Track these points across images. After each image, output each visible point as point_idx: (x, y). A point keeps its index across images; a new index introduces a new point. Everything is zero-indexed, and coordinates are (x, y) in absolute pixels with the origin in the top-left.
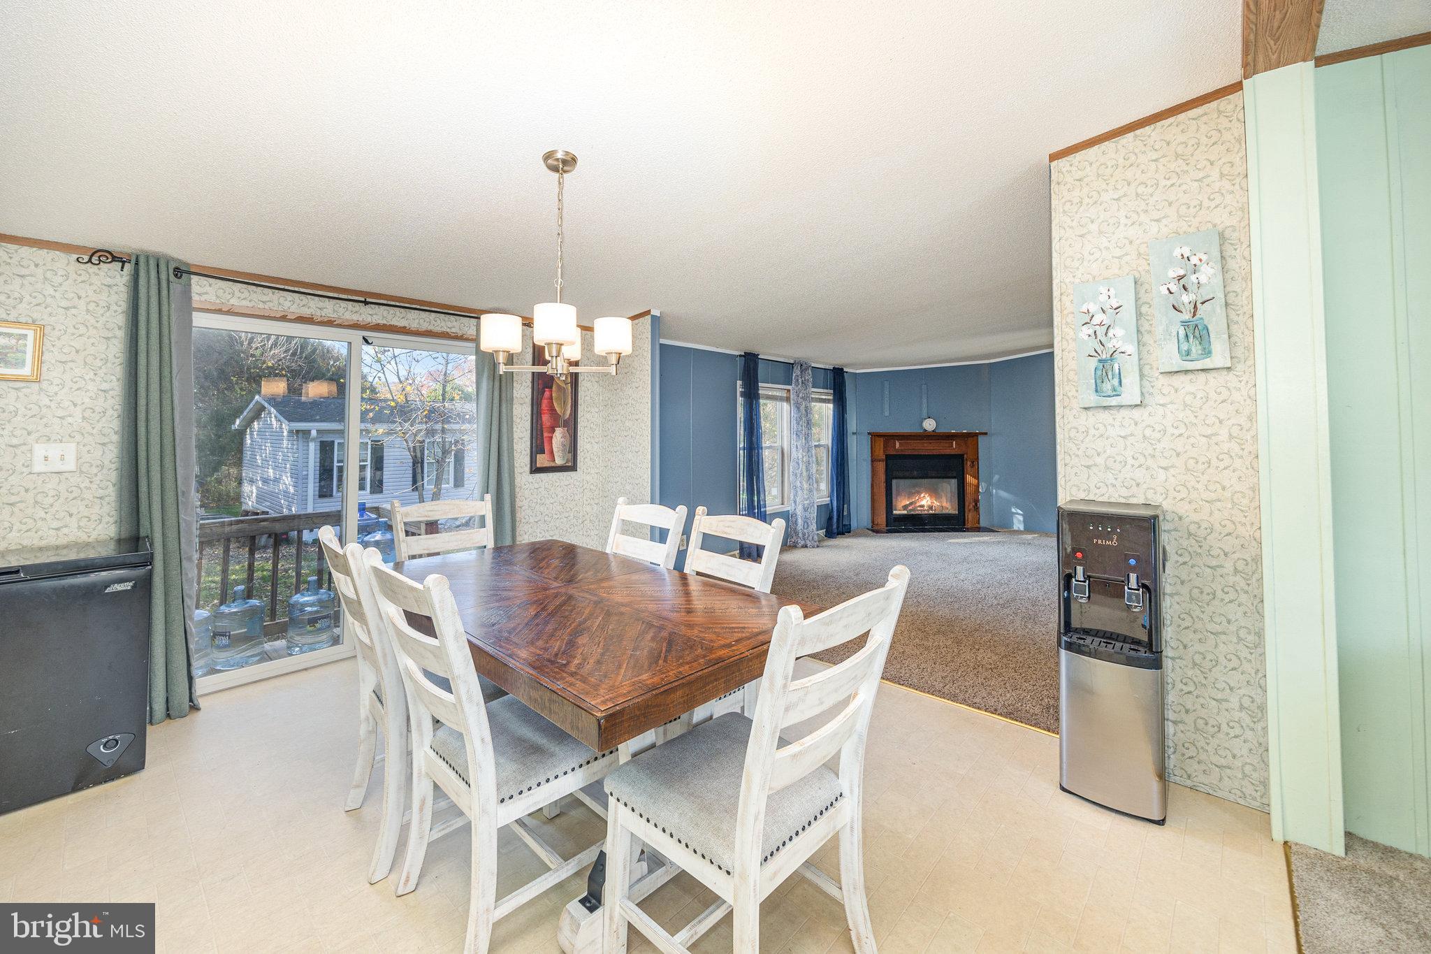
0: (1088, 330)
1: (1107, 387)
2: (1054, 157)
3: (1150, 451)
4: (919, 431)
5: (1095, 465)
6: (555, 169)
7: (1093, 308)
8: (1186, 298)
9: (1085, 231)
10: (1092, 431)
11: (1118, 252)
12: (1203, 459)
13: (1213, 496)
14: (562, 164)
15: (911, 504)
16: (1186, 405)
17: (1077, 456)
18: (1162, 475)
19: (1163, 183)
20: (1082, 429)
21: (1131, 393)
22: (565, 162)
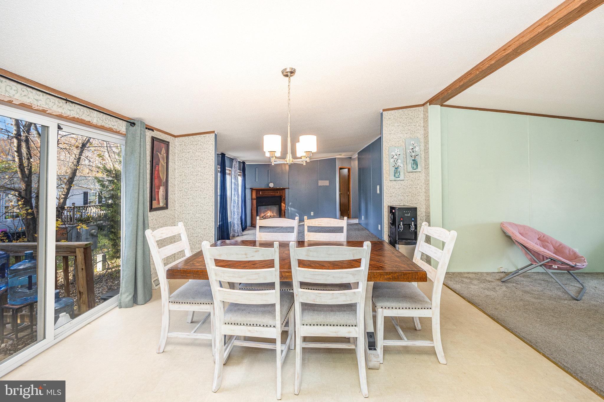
0: (392, 160)
1: (397, 175)
2: (384, 110)
3: (404, 192)
4: (267, 188)
5: (392, 196)
6: (287, 76)
7: (394, 154)
8: (413, 154)
9: (391, 133)
10: (392, 187)
11: (398, 140)
12: (415, 193)
13: (416, 202)
14: (289, 73)
15: (264, 215)
16: (412, 180)
17: (388, 193)
18: (407, 198)
19: (408, 124)
20: (389, 186)
21: (402, 177)
22: (291, 72)
